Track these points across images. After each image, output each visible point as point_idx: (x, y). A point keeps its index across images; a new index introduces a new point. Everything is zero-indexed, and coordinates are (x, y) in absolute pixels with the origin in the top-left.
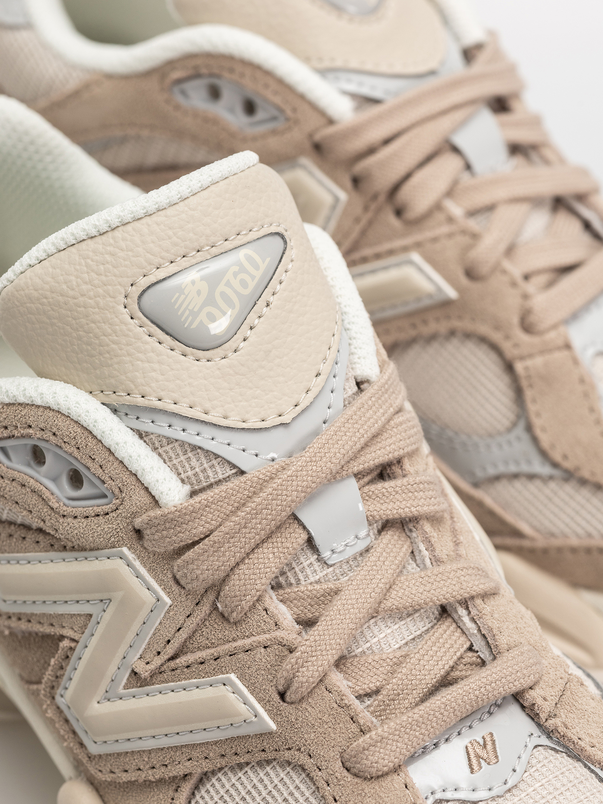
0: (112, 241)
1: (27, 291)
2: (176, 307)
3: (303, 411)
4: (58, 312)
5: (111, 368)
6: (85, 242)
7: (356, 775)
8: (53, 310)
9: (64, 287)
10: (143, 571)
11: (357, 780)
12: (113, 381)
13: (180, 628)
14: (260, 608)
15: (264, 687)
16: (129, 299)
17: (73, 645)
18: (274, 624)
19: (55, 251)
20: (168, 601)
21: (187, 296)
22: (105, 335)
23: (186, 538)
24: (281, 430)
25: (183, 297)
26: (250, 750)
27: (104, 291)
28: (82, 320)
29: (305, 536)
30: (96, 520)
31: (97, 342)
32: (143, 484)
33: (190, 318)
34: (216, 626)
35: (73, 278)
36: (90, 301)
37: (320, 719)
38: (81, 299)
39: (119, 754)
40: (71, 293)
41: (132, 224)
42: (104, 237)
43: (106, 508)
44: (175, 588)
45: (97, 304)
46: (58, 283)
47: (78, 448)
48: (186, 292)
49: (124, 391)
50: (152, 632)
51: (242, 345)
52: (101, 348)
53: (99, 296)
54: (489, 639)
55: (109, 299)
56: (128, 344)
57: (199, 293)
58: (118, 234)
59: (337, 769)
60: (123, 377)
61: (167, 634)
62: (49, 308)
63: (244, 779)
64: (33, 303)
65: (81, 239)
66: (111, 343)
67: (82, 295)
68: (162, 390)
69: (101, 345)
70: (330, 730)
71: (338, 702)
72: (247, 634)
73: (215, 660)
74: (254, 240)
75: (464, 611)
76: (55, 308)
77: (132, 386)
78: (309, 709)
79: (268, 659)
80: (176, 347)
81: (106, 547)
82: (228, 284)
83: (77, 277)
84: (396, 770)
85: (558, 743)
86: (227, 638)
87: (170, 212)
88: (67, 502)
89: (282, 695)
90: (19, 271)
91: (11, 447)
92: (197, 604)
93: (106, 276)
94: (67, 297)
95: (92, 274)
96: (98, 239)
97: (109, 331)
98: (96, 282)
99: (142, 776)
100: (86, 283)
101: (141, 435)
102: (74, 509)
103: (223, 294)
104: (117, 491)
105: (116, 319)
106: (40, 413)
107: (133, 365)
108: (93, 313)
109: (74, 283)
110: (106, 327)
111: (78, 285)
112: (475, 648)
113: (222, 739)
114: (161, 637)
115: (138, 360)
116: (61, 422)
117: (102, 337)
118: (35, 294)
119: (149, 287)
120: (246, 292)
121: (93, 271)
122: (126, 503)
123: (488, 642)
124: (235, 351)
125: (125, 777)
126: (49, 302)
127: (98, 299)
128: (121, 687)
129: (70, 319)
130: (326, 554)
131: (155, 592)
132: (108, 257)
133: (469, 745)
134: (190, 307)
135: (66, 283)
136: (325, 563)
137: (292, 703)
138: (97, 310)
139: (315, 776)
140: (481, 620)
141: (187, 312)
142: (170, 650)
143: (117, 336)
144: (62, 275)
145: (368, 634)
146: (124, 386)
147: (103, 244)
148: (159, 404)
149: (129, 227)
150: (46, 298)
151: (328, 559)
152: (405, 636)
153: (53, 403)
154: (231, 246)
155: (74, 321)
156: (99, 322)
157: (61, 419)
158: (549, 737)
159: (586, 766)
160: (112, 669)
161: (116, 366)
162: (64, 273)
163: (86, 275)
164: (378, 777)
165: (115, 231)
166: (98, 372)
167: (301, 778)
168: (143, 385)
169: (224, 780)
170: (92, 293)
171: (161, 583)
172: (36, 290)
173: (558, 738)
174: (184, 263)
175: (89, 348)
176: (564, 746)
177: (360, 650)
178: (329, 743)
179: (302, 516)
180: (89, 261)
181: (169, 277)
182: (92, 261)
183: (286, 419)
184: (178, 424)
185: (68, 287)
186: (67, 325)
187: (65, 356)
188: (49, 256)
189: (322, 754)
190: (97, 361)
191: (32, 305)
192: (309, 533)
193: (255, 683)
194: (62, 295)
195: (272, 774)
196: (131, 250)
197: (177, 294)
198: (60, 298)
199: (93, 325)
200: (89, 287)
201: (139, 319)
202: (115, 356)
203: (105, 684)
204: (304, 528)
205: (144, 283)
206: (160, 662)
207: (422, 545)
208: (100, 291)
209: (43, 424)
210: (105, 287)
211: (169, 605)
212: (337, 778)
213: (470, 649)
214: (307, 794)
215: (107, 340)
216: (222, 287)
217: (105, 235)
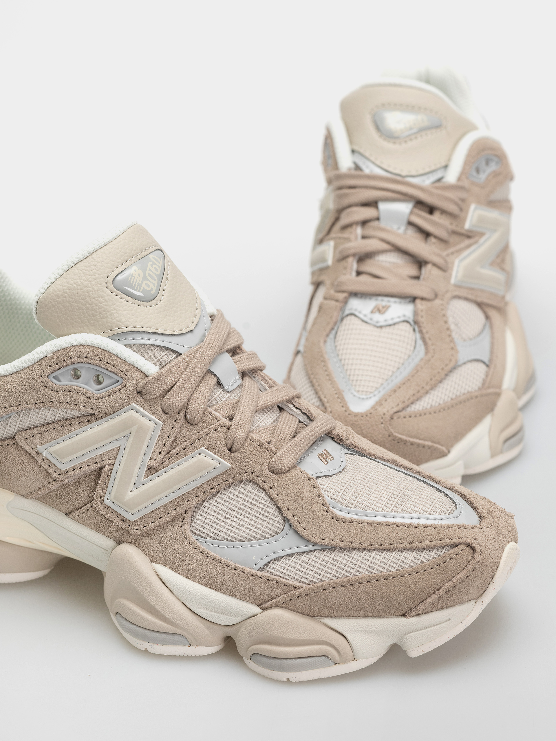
0: (92, 260)
1: (55, 293)
2: (131, 283)
3: (197, 325)
4: (74, 299)
5: (107, 318)
6: (79, 264)
7: (277, 474)
8: (71, 298)
9: (75, 285)
10: (145, 412)
11: (278, 476)
12: (109, 324)
13: (169, 436)
14: (207, 414)
15: (220, 448)
16: (108, 284)
17: (111, 467)
18: (216, 419)
19: (63, 272)
20: (162, 423)
21: (135, 277)
22: (101, 303)
23: (166, 387)
24: (190, 334)
25: (133, 278)
26: (219, 483)
27: (95, 282)
28: (88, 299)
29: (215, 380)
30: (115, 395)
31: (97, 307)
32: (137, 368)
33: (139, 287)
34: (187, 429)
35: (78, 280)
36: (90, 289)
37: (252, 454)
38: (85, 289)
39: (148, 515)
40: (79, 287)
41: (99, 250)
42: (88, 259)
43: (120, 387)
44: (164, 415)
45: (93, 289)
46: (71, 284)
47: (100, 360)
48: (134, 275)
49: (116, 327)
50: (155, 442)
51: (162, 298)
52: (100, 310)
53: (94, 286)
54: (307, 414)
55: (99, 286)
56: (113, 305)
57: (139, 275)
58: (94, 256)
59: (268, 473)
60: (115, 321)
61: (163, 441)
62: (69, 298)
63: (218, 500)
64: (60, 298)
65: (76, 263)
66: (104, 306)
67: (85, 287)
68: (135, 322)
69: (99, 309)
70: (258, 457)
71: (258, 444)
72: (204, 428)
73: (191, 445)
74: (153, 252)
75: (292, 405)
76: (72, 297)
77: (120, 324)
78: (246, 451)
79: (219, 435)
80: (135, 302)
81: (123, 407)
82: (150, 270)
83: (80, 279)
84: (294, 466)
85: (354, 451)
86: (194, 433)
87: (114, 242)
88: (97, 392)
89: (230, 450)
90: (47, 287)
91: (60, 374)
92: (175, 421)
93: (94, 275)
94: (77, 290)
95: (87, 276)
96: (85, 261)
97: (102, 300)
98: (90, 279)
99: (163, 520)
100: (85, 281)
101: (130, 346)
102: (102, 394)
103: (149, 274)
104: (124, 376)
105: (104, 294)
106: (76, 349)
107: (118, 314)
108: (92, 294)
109: (80, 282)
110: (100, 299)
111: (82, 283)
112: (301, 420)
113: (203, 483)
114: (160, 444)
115: (120, 311)
116: (89, 350)
117: (100, 305)
118: (60, 293)
119: (116, 276)
120: (158, 273)
121: (87, 275)
122: (130, 380)
123: (307, 416)
124: (161, 301)
125: (153, 526)
126: (68, 295)
127: (93, 287)
128: (143, 478)
129: (81, 300)
130: (226, 387)
131: (154, 421)
132: (93, 267)
133: (318, 455)
134: (138, 282)
135: (75, 283)
136: (227, 391)
137: (236, 451)
138: (94, 292)
139: (257, 481)
140: (301, 407)
141: (137, 284)
142: (166, 449)
143: (107, 302)
144: (72, 281)
145: (255, 420)
146: (116, 325)
147: (88, 262)
148: (135, 329)
149: (98, 252)
150: (66, 293)
151: (228, 389)
152: (271, 420)
153: (83, 341)
154: (145, 254)
155: (83, 301)
156: (96, 298)
157: (88, 348)
158: (349, 449)
159: (368, 458)
160: (137, 470)
161: (110, 317)
162: (73, 280)
163: (84, 278)
164: (288, 471)
165: (92, 255)
166: (100, 323)
167: (249, 486)
168: (125, 322)
169: (208, 505)
170: (90, 285)
171: (155, 415)
172: (60, 291)
173: (353, 448)
174: (128, 263)
175: (93, 312)
176: (357, 452)
177: (254, 428)
178: (260, 463)
179: (212, 370)
180: (84, 271)
181: (124, 270)
182: (85, 270)
183: (191, 328)
184: (146, 337)
185: (77, 285)
186: (80, 304)
187: (80, 321)
188: (61, 276)
189: (258, 469)
190: (99, 317)
191: (60, 299)
192: (217, 377)
193: (215, 448)
194: (74, 290)
195: (234, 491)
196: (103, 261)
197: (130, 277)
198: (74, 291)
199: (94, 300)
200: (88, 282)
201: (115, 292)
202: (108, 312)
203: (134, 479)
204: (214, 375)
205: (113, 275)
206: (162, 456)
207: (262, 382)
208: (94, 283)
209: (79, 354)
210: (96, 281)
211: (162, 425)
212: (269, 477)
213: (300, 422)
214: (255, 492)
215: (102, 305)
216: (148, 272)
217: (88, 258)
